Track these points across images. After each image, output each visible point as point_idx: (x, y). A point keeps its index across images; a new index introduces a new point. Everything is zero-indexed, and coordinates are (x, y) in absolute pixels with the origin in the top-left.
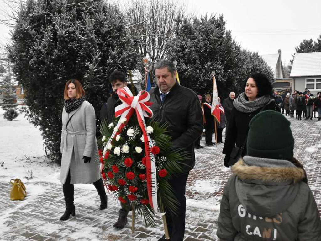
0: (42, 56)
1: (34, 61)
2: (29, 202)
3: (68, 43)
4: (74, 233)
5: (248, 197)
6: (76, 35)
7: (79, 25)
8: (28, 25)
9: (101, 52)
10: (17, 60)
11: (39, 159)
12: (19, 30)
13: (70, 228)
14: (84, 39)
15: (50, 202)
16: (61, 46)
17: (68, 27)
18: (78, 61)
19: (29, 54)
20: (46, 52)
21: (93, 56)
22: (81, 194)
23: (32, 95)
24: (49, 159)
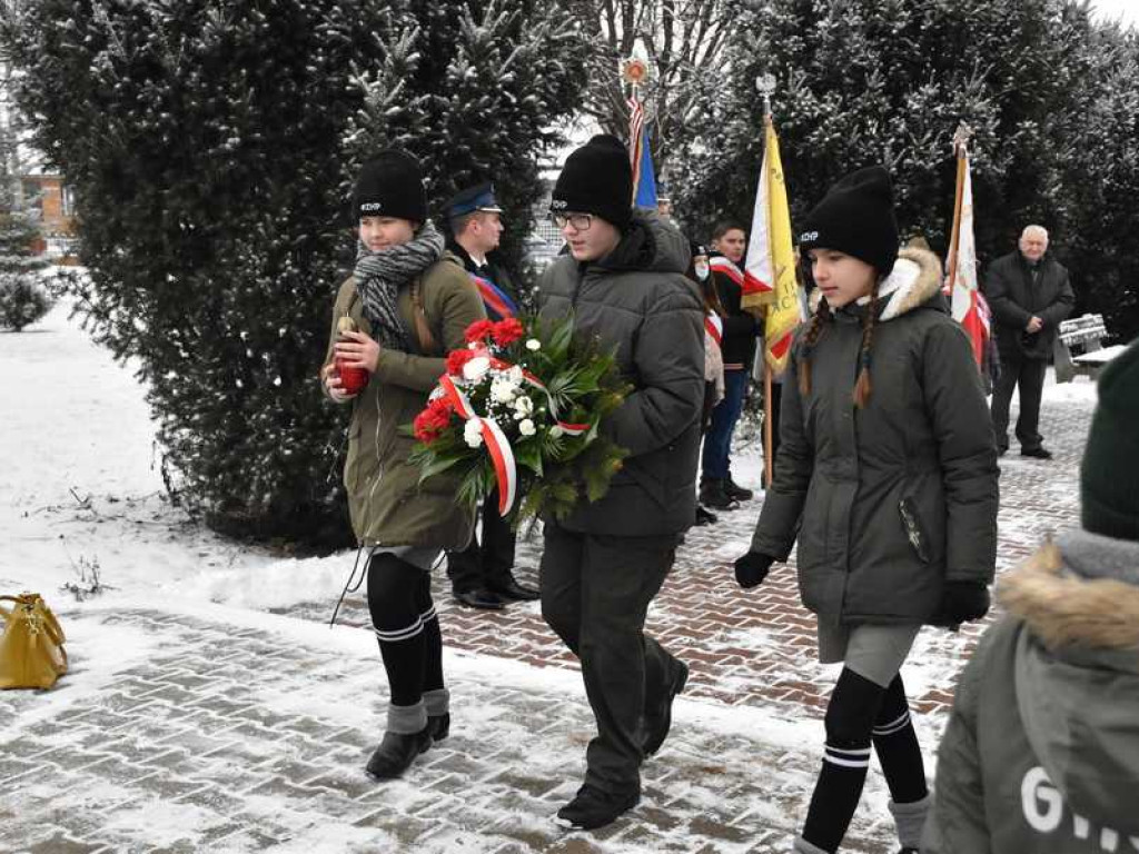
0: (151, 36)
1: (113, 58)
2: (78, 701)
4: (271, 849)
5: (1074, 735)
9: (424, 23)
10: (35, 51)
11: (132, 506)
13: (254, 827)
15: (169, 703)
18: (314, 63)
19: (90, 27)
20: (166, 20)
21: (382, 44)
22: (312, 672)
23: (105, 220)
24: (178, 509)
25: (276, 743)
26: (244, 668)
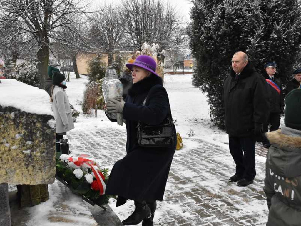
0: (211, 32)
1: (204, 36)
2: (182, 153)
3: (234, 20)
4: (204, 181)
6: (243, 12)
7: (247, 2)
8: (201, 6)
9: (266, 26)
10: (192, 36)
11: (205, 121)
12: (194, 10)
13: (203, 177)
14: (249, 15)
15: (197, 155)
16: (228, 23)
17: (235, 5)
18: (242, 36)
19: (201, 31)
20: (214, 29)
21: (255, 31)
22: (224, 154)
23: (201, 66)
24: (213, 122)
25: (212, 165)
26: (213, 152)
